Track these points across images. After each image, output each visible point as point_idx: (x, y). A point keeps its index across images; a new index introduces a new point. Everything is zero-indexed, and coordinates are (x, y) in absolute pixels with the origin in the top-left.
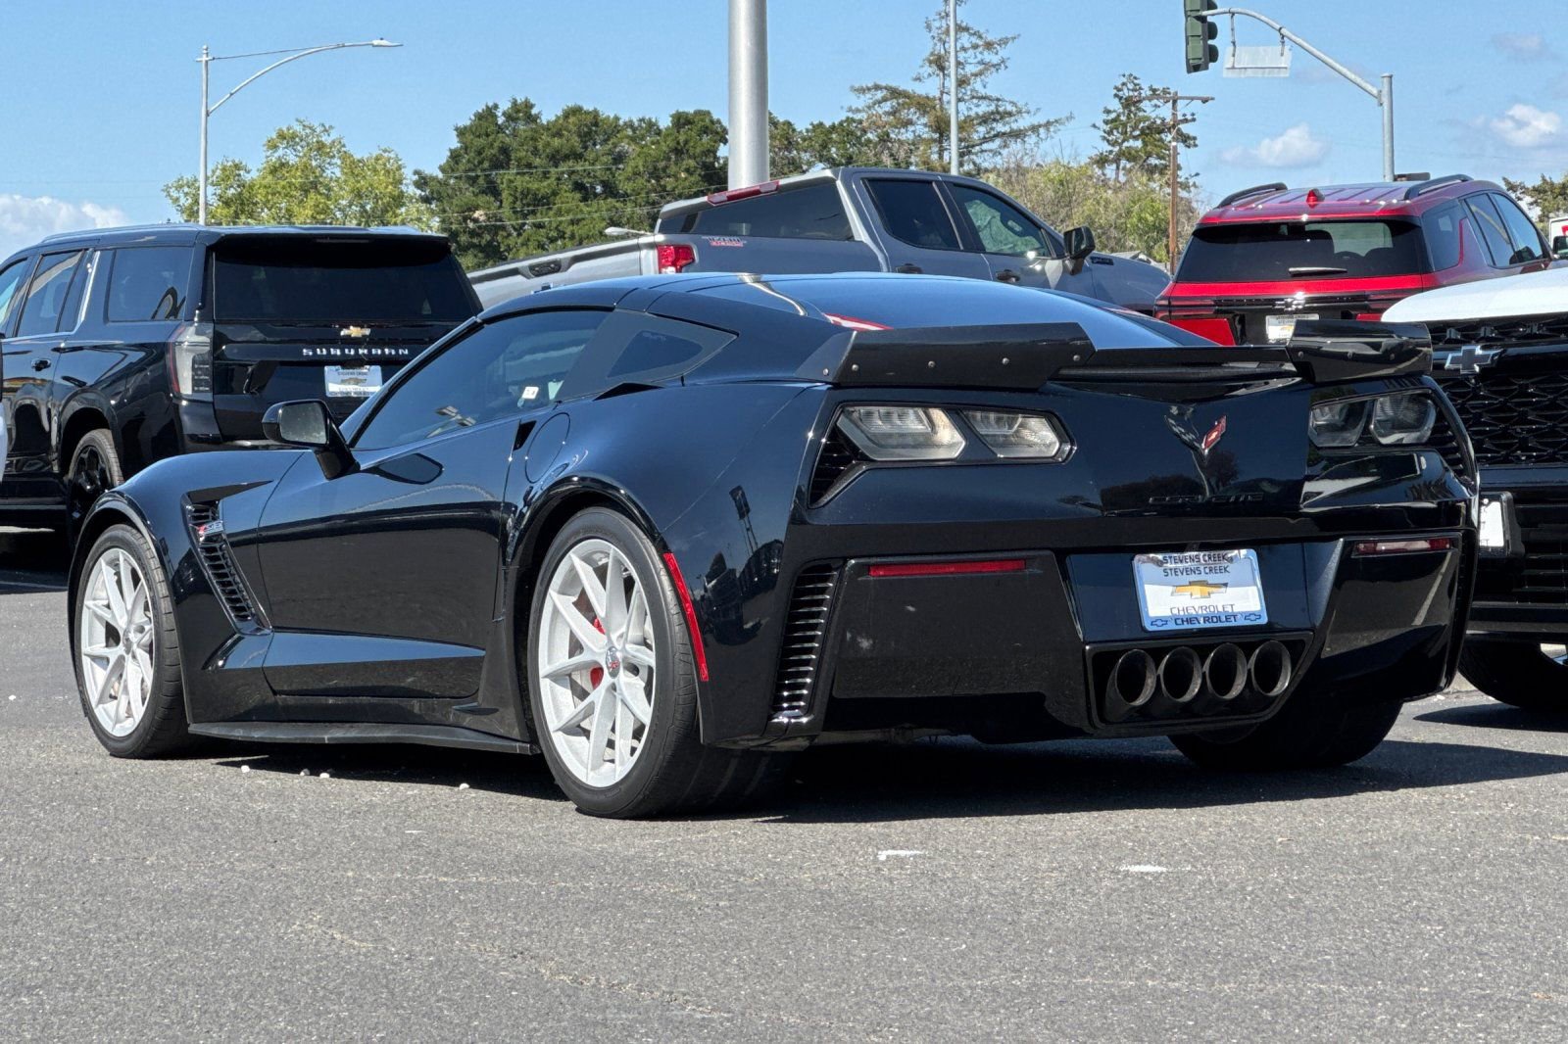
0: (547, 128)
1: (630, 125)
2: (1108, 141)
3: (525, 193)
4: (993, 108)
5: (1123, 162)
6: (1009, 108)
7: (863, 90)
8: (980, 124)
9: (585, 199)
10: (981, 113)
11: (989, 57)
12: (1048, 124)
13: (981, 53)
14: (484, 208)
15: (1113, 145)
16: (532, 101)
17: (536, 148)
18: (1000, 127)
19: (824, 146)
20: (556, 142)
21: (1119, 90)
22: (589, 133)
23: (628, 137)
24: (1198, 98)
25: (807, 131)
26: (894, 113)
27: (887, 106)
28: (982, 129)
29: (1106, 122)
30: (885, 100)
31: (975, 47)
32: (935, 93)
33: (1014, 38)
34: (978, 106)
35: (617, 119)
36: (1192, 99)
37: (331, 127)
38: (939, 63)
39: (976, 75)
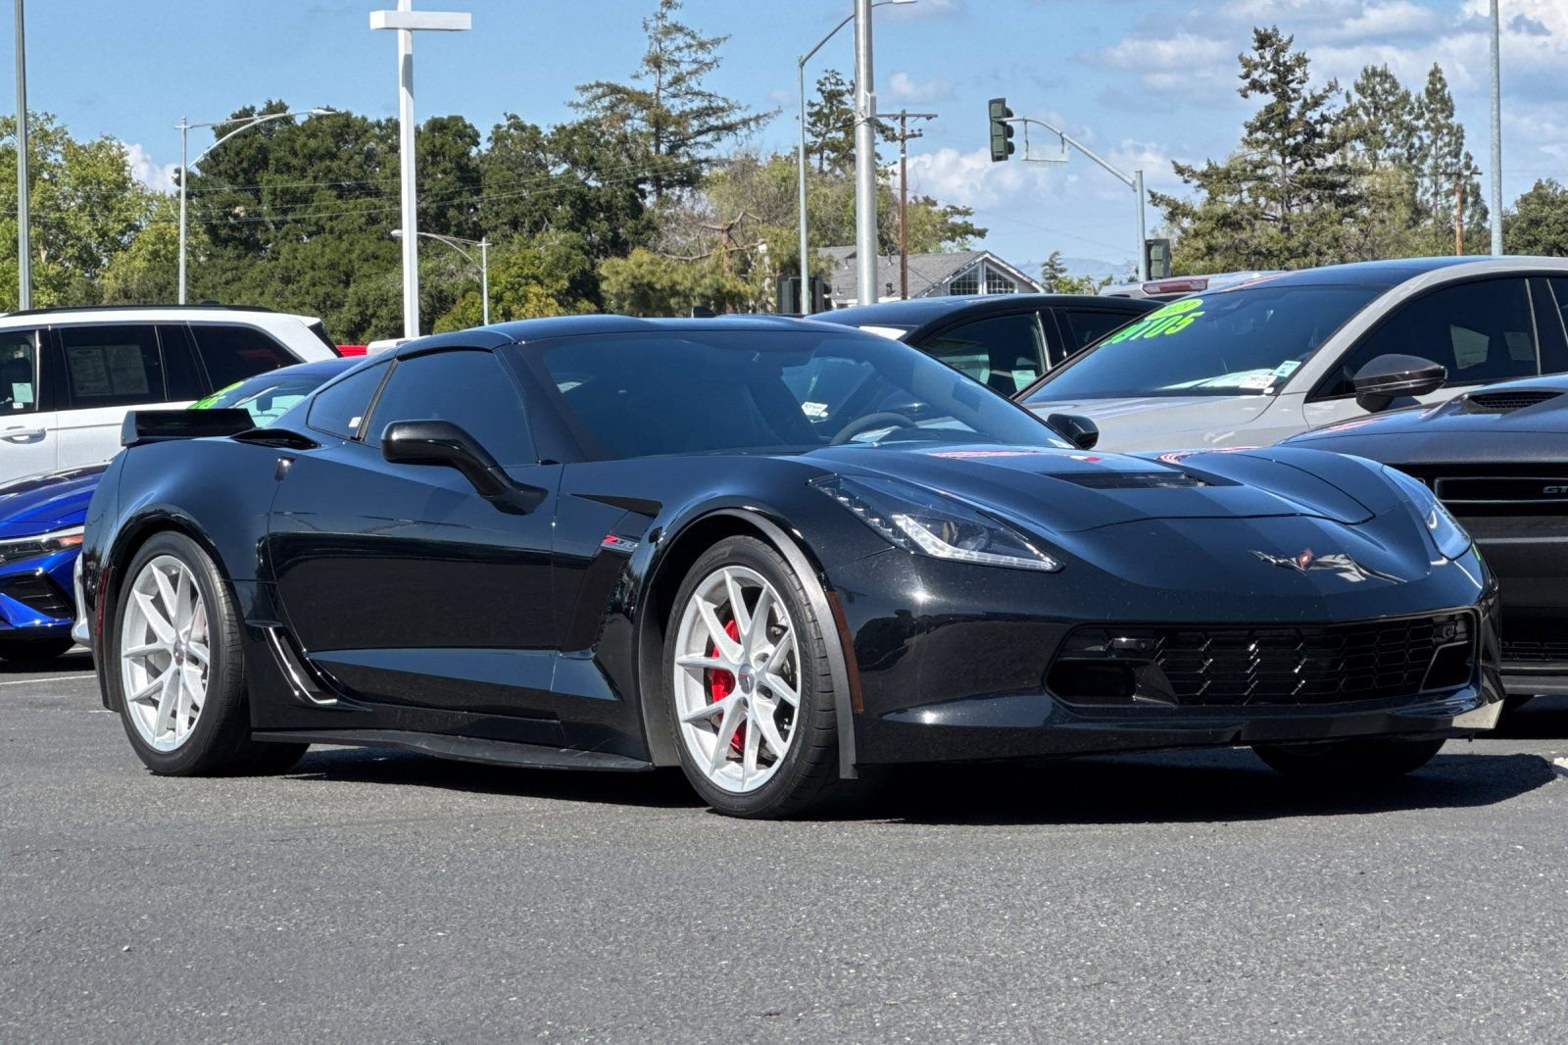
0: (302, 129)
1: (378, 124)
2: (812, 132)
3: (285, 191)
4: (706, 103)
5: (827, 153)
6: (721, 104)
7: (585, 89)
8: (694, 118)
9: (340, 197)
10: (695, 108)
11: (702, 56)
12: (757, 118)
13: (696, 52)
14: (243, 204)
15: (817, 136)
16: (287, 104)
17: (293, 148)
18: (713, 121)
19: (569, 148)
20: (312, 143)
21: (823, 85)
22: (341, 134)
23: (376, 136)
24: (923, 116)
25: (553, 134)
26: (612, 107)
27: (606, 102)
28: (695, 123)
29: (811, 115)
30: (604, 95)
31: (689, 46)
32: (651, 89)
33: (725, 39)
34: (691, 101)
35: (364, 119)
36: (919, 116)
37: (53, 116)
38: (656, 62)
39: (690, 73)
